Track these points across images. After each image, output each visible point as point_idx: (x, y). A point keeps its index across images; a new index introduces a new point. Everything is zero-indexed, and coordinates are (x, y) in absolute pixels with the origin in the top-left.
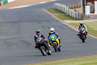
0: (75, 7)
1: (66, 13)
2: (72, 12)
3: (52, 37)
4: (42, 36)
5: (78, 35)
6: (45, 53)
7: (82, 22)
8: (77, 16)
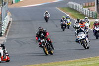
0: (89, 6)
8: (91, 15)
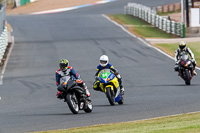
0: (169, 12)
1: (150, 24)
2: (163, 22)
3: (103, 75)
4: (71, 74)
5: (177, 69)
6: (77, 110)
7: (183, 42)
8: (173, 29)
